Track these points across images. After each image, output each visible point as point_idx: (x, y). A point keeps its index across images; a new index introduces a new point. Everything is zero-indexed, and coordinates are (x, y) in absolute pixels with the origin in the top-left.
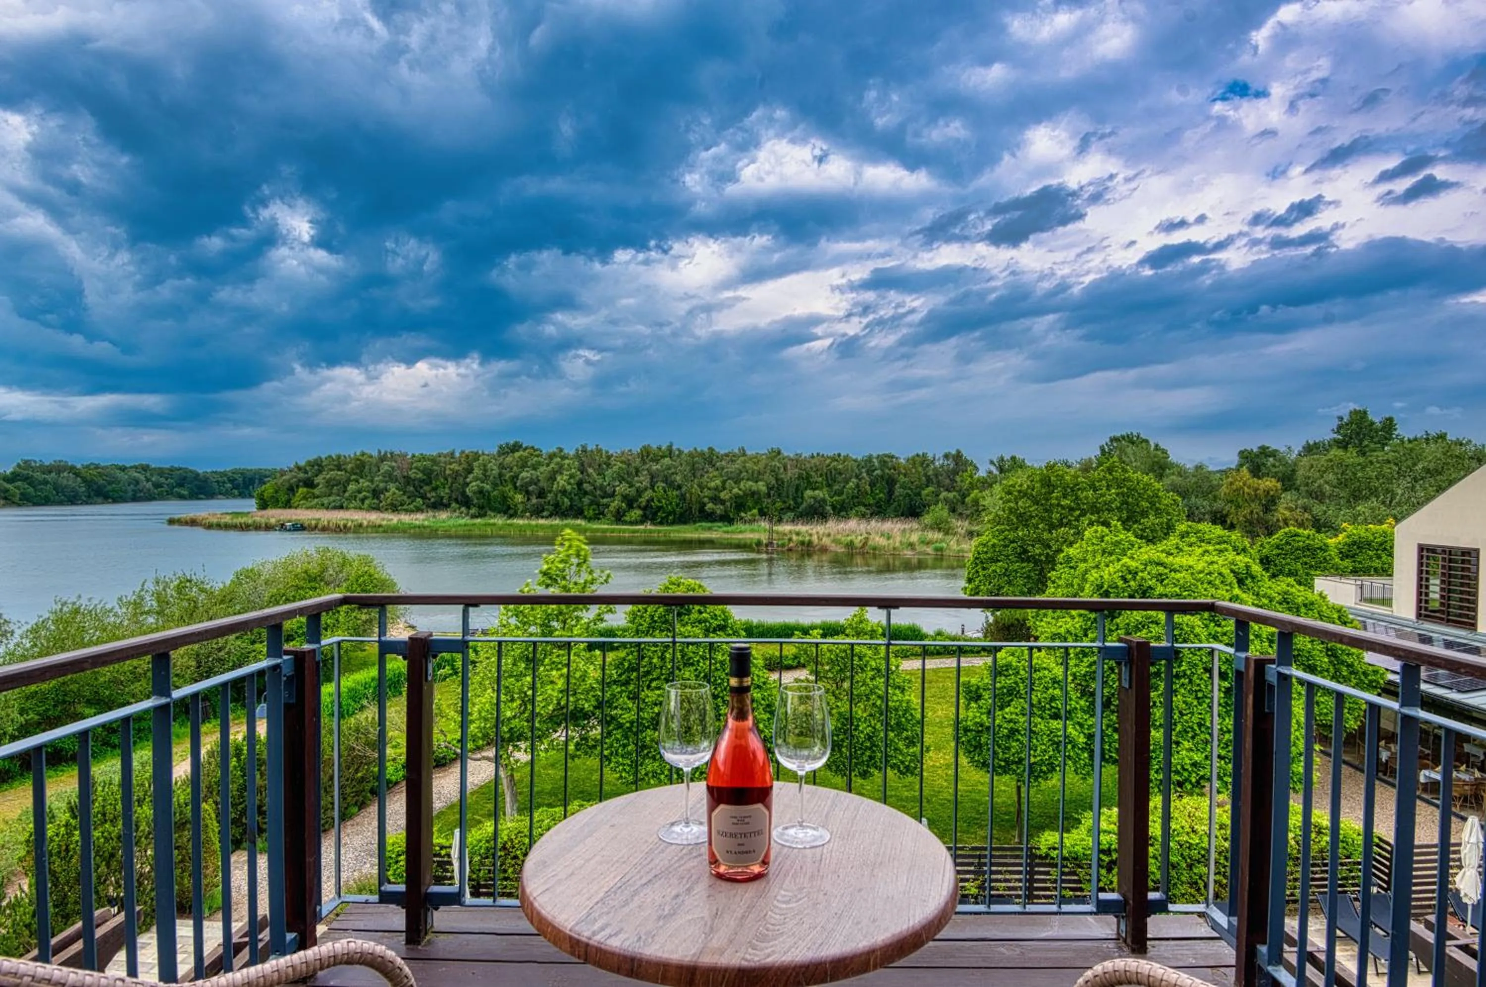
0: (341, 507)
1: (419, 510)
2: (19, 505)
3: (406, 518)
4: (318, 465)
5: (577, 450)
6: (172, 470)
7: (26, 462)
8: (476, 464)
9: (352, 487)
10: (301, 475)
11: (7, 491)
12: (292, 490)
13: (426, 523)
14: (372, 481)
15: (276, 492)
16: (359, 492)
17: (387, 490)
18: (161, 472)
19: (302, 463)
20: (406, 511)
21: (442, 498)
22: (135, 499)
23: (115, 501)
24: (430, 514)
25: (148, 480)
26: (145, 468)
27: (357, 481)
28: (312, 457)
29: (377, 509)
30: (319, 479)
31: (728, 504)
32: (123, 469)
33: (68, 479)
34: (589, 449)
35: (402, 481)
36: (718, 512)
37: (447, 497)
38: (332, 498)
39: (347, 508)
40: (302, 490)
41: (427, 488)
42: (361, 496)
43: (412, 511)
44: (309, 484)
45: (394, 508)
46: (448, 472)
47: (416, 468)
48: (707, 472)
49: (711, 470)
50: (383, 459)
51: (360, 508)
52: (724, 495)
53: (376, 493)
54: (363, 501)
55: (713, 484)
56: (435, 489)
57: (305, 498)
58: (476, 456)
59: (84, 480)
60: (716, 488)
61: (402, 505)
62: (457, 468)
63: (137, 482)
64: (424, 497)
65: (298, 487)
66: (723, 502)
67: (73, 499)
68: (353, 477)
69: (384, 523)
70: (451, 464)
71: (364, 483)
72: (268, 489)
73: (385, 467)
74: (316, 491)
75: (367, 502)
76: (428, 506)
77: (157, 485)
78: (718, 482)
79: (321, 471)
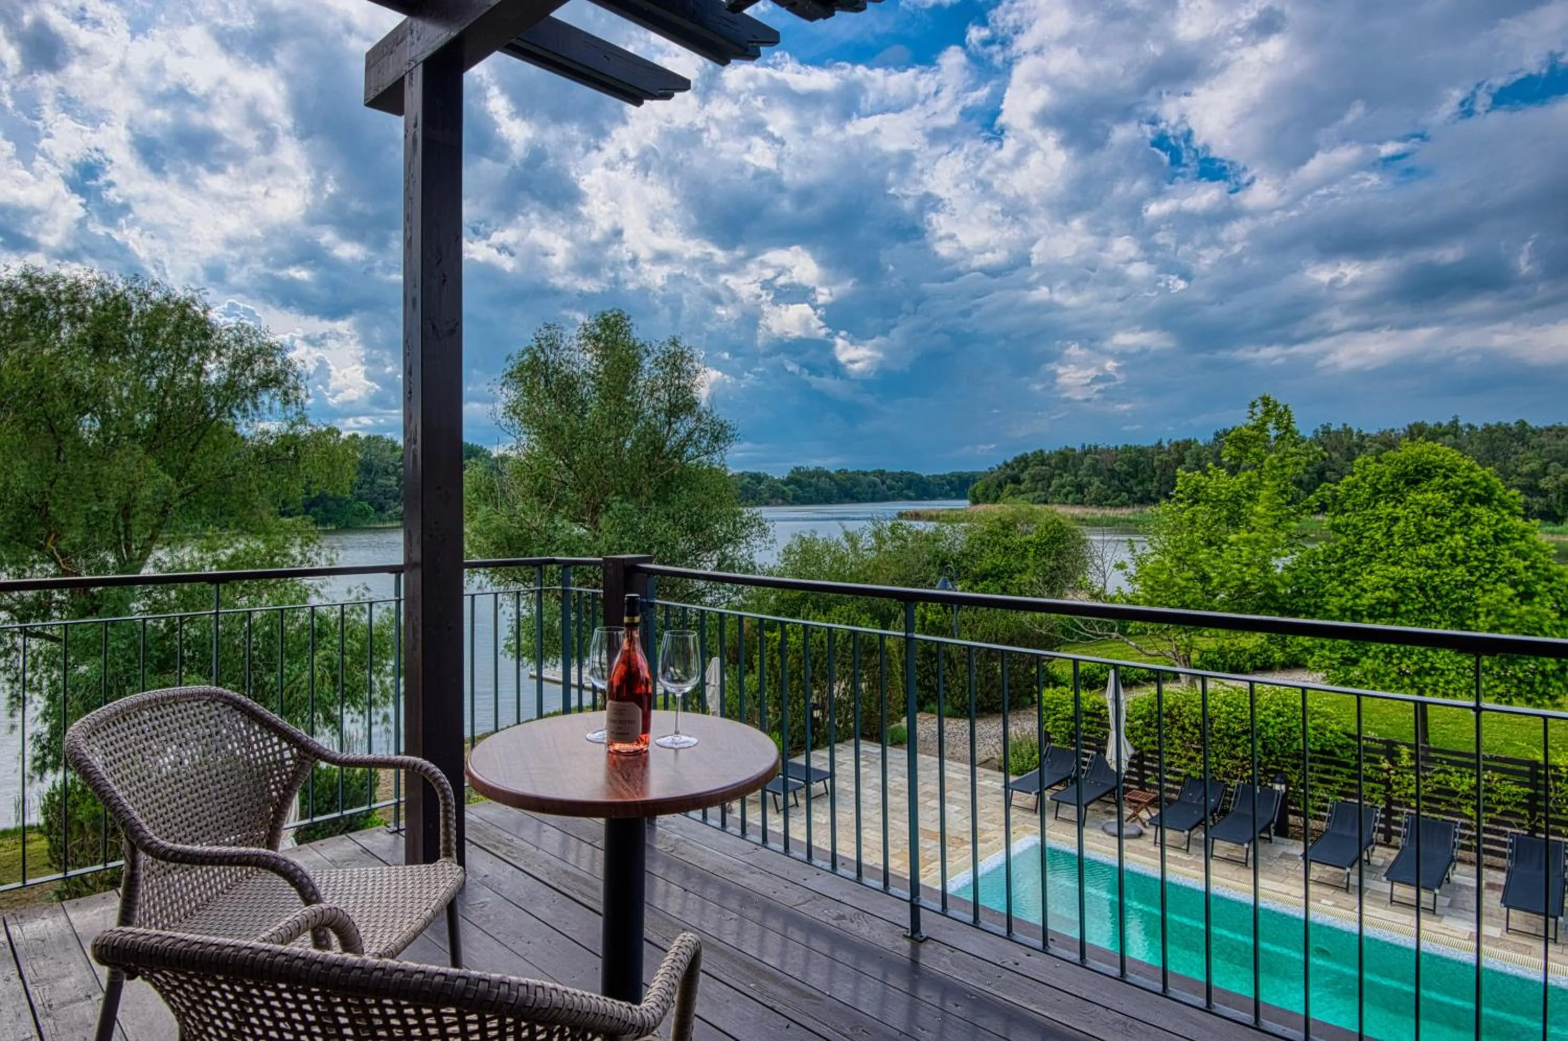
0: (1046, 502)
1: (1124, 505)
2: (792, 504)
3: (1110, 513)
4: (1023, 462)
5: (1316, 431)
6: (902, 473)
7: (797, 468)
8: (1187, 453)
9: (1055, 482)
10: (1009, 471)
11: (784, 492)
12: (1000, 486)
13: (1131, 517)
14: (1076, 476)
15: (987, 489)
16: (1063, 486)
17: (1092, 485)
18: (893, 476)
19: (1009, 461)
20: (1111, 506)
21: (1150, 492)
22: (873, 500)
23: (859, 501)
24: (1137, 509)
25: (883, 483)
26: (882, 473)
27: (1061, 476)
28: (1018, 454)
29: (1081, 503)
30: (1025, 476)
31: (1553, 496)
32: (865, 474)
33: (824, 483)
34: (1333, 428)
35: (1107, 474)
36: (1536, 507)
37: (1155, 490)
38: (1036, 494)
39: (1052, 503)
40: (1009, 486)
41: (1132, 482)
42: (1065, 491)
43: (1117, 506)
44: (1017, 481)
45: (1099, 502)
46: (1156, 463)
47: (1121, 460)
48: (1515, 453)
49: (1521, 450)
50: (1086, 453)
51: (1064, 503)
52: (1543, 483)
53: (1080, 488)
54: (1066, 495)
55: (1525, 469)
56: (1141, 483)
57: (1012, 494)
58: (1188, 444)
59: (837, 484)
60: (1533, 474)
61: (1106, 499)
62: (1166, 458)
63: (875, 485)
64: (1130, 491)
65: (1006, 483)
66: (1544, 493)
67: (828, 499)
68: (1057, 472)
69: (1088, 517)
70: (1160, 454)
71: (1067, 478)
72: (979, 487)
73: (1088, 461)
74: (1022, 487)
75: (1071, 497)
76: (1135, 502)
77: (890, 488)
78: (1535, 465)
79: (1026, 467)
